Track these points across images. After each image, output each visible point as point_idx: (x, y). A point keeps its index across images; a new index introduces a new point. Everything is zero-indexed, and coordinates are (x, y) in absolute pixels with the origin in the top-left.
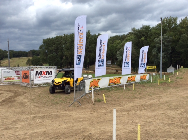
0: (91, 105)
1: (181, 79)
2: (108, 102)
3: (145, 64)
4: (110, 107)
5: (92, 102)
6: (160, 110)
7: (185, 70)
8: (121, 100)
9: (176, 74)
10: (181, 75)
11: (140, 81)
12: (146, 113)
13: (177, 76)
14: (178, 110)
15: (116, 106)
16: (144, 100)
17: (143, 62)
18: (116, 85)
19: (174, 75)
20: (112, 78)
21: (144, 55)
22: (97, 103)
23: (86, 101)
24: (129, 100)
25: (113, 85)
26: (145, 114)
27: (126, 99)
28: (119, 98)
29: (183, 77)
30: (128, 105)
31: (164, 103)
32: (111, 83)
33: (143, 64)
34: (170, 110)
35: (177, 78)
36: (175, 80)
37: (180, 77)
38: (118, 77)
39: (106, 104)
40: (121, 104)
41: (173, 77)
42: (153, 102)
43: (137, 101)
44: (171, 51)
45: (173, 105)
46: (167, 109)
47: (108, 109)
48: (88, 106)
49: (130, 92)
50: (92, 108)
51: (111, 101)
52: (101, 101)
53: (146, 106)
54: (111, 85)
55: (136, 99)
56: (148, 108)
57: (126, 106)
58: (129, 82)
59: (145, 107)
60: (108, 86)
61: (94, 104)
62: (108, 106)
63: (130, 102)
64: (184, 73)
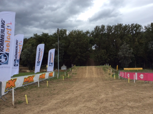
0: (12, 108)
1: (76, 75)
2: (30, 102)
3: (52, 63)
4: (35, 108)
5: (13, 105)
6: (80, 103)
7: (77, 67)
8: (42, 98)
9: (72, 71)
10: (75, 72)
11: (49, 78)
12: (71, 108)
13: (72, 72)
14: (92, 101)
15: (40, 106)
16: (61, 95)
17: (51, 62)
18: (29, 83)
19: (71, 72)
20: (27, 77)
21: (51, 56)
22: (18, 106)
23: (4, 105)
24: (49, 97)
25: (27, 84)
26: (72, 110)
27: (46, 97)
28: (39, 96)
29: (77, 73)
30: (51, 103)
31: (79, 96)
32: (26, 82)
33: (51, 64)
34: (87, 102)
35: (73, 74)
36: (72, 75)
37: (75, 73)
38: (31, 75)
39: (28, 105)
40: (44, 102)
41: (70, 73)
42: (70, 96)
43: (56, 98)
44: (64, 54)
45: (86, 97)
46: (85, 101)
47: (34, 111)
48: (9, 111)
49: (45, 89)
50: (15, 112)
51: (33, 101)
52: (22, 103)
53: (67, 101)
54: (26, 84)
55: (55, 96)
56: (70, 103)
57: (49, 104)
58: (41, 80)
59: (67, 103)
60: (23, 85)
61: (15, 107)
62: (32, 107)
63: (51, 99)
64: (77, 70)
